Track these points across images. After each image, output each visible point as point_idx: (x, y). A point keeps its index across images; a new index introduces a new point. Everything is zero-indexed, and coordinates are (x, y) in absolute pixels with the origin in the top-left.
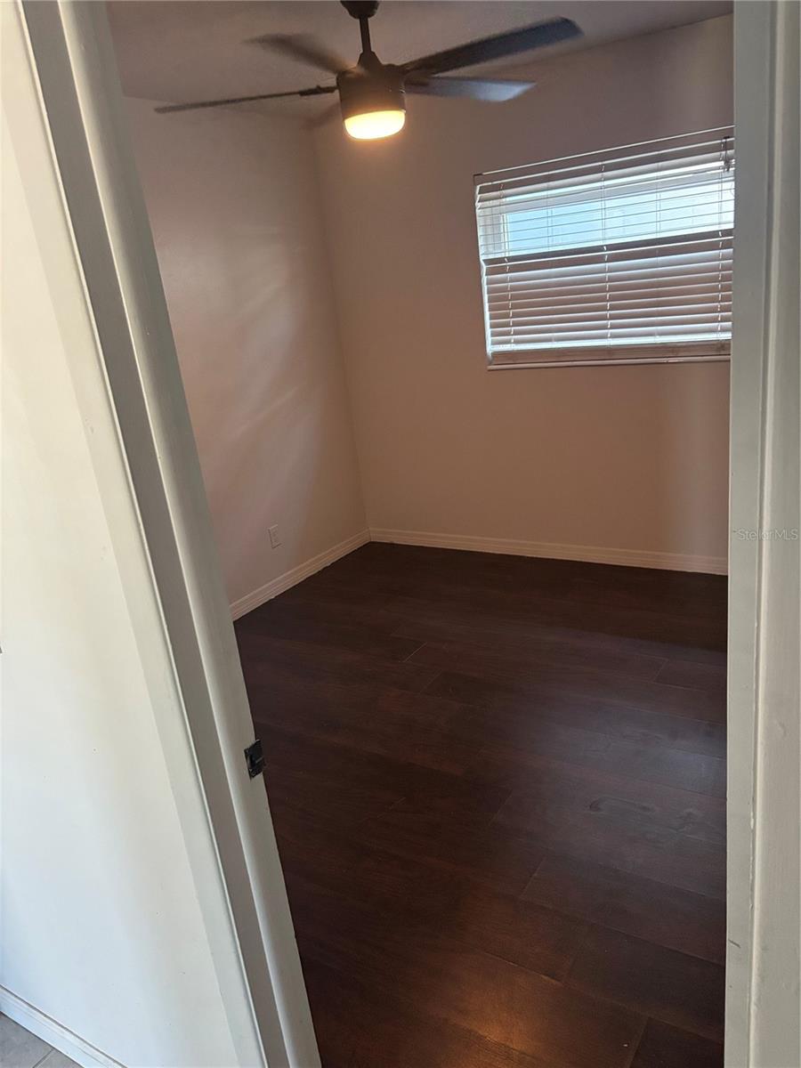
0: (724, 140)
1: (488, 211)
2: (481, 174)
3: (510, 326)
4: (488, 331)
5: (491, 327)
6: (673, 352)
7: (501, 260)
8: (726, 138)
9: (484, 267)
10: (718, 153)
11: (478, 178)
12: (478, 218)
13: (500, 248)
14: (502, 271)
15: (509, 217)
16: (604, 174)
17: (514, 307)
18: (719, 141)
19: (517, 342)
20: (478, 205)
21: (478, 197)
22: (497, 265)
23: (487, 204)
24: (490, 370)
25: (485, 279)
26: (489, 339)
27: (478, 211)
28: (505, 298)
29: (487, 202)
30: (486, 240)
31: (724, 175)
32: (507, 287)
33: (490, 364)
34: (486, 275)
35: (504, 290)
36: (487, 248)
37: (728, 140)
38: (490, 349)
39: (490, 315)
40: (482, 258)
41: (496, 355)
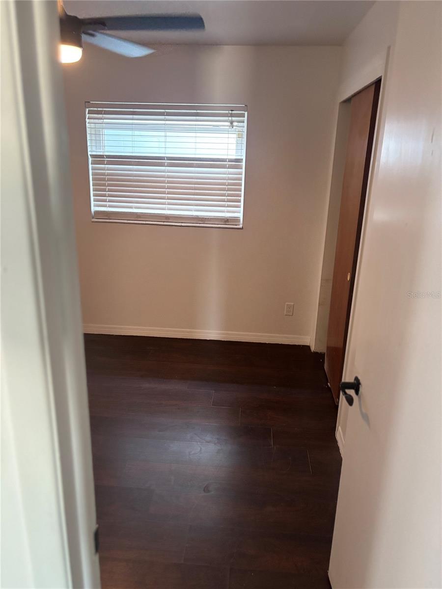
0: (230, 112)
1: (93, 125)
2: (89, 102)
3: (106, 197)
4: (92, 198)
5: (94, 196)
6: (202, 221)
7: (102, 156)
8: (232, 111)
9: (90, 159)
10: (227, 118)
11: (87, 103)
12: (87, 129)
13: (100, 149)
14: (102, 163)
15: (106, 132)
16: (166, 117)
17: (109, 185)
18: (228, 112)
19: (110, 206)
20: (87, 121)
21: (87, 116)
22: (99, 159)
23: (92, 121)
24: (93, 222)
25: (90, 166)
26: (92, 203)
27: (87, 125)
28: (104, 180)
29: (92, 120)
30: (91, 143)
31: (230, 130)
32: (105, 173)
33: (93, 218)
34: (91, 164)
35: (103, 174)
36: (92, 148)
37: (233, 112)
38: (94, 209)
39: (93, 188)
40: (89, 153)
41: (97, 212)
